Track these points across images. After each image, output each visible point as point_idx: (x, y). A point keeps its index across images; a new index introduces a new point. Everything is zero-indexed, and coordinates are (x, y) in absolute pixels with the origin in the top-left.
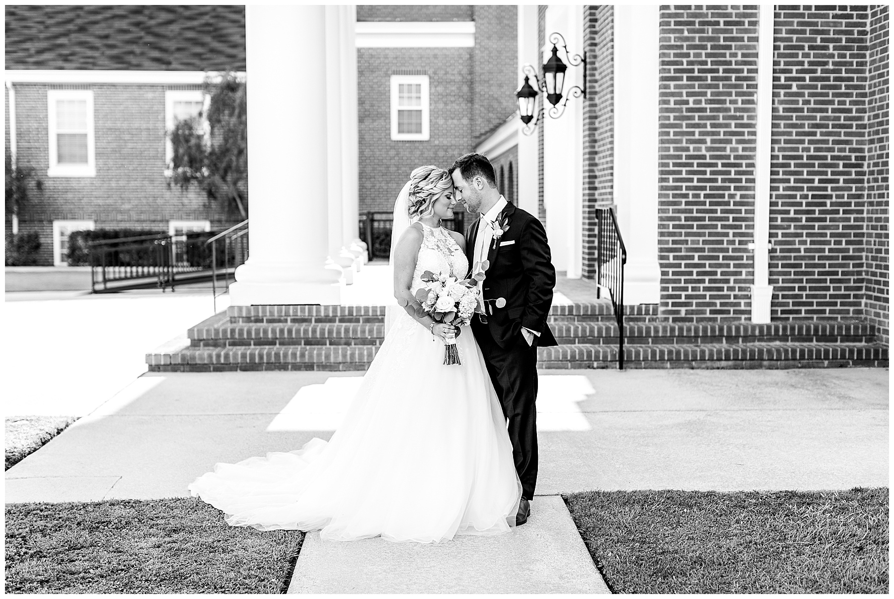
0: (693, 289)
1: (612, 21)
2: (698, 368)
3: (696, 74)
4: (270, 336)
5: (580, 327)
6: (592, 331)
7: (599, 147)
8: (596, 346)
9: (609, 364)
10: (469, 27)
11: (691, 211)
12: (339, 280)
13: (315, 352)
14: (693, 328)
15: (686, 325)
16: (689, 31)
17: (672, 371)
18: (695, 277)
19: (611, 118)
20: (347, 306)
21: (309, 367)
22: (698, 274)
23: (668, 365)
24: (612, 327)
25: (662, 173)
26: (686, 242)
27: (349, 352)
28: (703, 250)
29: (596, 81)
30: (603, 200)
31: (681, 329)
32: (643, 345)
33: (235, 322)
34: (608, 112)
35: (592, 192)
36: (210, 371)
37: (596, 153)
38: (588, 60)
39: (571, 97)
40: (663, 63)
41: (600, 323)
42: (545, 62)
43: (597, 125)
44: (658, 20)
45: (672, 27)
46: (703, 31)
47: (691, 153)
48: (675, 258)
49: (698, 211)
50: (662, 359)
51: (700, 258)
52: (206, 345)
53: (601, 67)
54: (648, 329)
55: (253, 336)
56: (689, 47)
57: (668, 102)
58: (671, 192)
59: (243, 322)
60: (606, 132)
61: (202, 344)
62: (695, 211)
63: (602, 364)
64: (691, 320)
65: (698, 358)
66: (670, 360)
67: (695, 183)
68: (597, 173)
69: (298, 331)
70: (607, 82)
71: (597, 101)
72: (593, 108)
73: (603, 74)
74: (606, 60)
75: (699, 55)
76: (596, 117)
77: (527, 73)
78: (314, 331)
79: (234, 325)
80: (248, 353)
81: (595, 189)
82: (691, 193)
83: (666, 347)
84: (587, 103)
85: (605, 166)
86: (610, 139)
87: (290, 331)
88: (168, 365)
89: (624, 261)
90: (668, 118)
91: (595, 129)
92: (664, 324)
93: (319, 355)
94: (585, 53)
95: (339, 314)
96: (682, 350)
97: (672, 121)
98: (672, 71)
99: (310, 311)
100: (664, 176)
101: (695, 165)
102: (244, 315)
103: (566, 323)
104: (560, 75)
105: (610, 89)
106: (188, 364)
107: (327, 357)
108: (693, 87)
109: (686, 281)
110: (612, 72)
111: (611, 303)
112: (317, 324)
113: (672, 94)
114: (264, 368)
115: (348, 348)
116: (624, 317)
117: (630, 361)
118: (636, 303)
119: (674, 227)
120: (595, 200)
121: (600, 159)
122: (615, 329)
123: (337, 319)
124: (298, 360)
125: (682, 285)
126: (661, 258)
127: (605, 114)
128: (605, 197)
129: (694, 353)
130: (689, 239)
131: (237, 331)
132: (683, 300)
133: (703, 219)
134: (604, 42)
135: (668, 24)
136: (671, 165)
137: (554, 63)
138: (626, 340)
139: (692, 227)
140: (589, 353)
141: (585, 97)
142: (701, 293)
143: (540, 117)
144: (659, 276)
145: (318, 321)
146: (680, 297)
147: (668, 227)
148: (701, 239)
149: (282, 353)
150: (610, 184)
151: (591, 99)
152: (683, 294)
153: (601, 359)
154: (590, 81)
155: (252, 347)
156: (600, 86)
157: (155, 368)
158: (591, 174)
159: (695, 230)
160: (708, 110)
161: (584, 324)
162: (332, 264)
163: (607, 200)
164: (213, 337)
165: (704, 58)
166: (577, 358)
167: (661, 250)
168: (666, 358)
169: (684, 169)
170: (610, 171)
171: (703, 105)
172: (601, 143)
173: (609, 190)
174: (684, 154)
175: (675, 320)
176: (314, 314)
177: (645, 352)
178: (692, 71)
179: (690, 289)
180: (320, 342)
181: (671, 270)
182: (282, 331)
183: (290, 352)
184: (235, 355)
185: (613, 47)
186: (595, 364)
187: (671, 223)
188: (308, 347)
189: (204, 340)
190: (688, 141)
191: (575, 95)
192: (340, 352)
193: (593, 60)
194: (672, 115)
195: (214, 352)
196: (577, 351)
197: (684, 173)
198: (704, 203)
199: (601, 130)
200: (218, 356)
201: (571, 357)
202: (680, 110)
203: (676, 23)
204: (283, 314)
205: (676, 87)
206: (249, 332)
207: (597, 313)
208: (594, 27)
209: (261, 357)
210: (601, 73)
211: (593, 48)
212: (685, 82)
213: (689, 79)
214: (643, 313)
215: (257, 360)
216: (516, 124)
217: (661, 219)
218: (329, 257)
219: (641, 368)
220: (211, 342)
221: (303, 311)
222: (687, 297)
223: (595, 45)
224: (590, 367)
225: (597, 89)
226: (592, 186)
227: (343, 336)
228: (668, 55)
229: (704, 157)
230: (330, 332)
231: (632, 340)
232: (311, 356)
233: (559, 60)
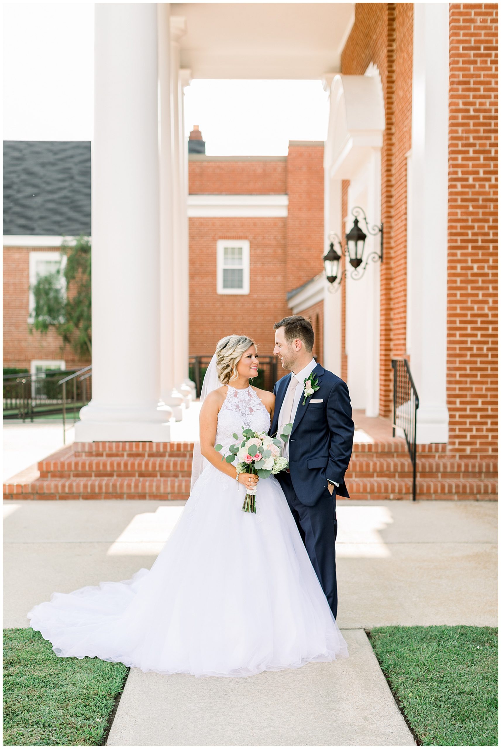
0: (478, 430)
1: (406, 197)
2: (482, 500)
3: (480, 244)
4: (109, 468)
5: (378, 464)
6: (388, 466)
7: (394, 304)
8: (392, 480)
9: (403, 496)
10: (283, 200)
11: (475, 362)
12: (170, 420)
13: (147, 484)
14: (477, 465)
15: (471, 462)
16: (474, 207)
17: (459, 503)
18: (478, 419)
19: (405, 279)
20: (176, 443)
21: (142, 497)
22: (482, 417)
23: (456, 497)
24: (406, 463)
25: (449, 329)
26: (471, 389)
27: (177, 484)
28: (485, 396)
29: (391, 248)
30: (397, 350)
31: (467, 466)
32: (434, 480)
33: (79, 456)
34: (402, 275)
35: (387, 342)
36: (56, 499)
37: (391, 309)
38: (385, 230)
39: (370, 261)
40: (451, 234)
41: (396, 459)
42: (348, 231)
43: (392, 285)
44: (446, 197)
45: (459, 203)
46: (485, 207)
47: (476, 312)
48: (462, 403)
49: (482, 362)
50: (450, 492)
51: (483, 403)
52: (54, 476)
53: (396, 236)
54: (438, 466)
55: (94, 468)
56: (474, 221)
57: (455, 268)
58: (457, 346)
59: (86, 456)
60: (400, 292)
61: (49, 475)
62: (479, 363)
63: (397, 496)
64: (475, 457)
65: (482, 491)
66: (457, 493)
67: (479, 338)
68: (392, 327)
69: (133, 465)
70: (401, 249)
71: (392, 265)
72: (389, 271)
73: (398, 242)
74: (400, 230)
75: (483, 228)
76: (391, 279)
77: (332, 240)
78: (147, 465)
79: (78, 459)
80: (89, 483)
81: (390, 340)
82: (475, 346)
83: (453, 482)
84: (384, 267)
85: (399, 321)
86: (403, 298)
87: (126, 465)
88: (20, 494)
89: (417, 407)
90: (455, 282)
91: (391, 289)
92: (452, 460)
93: (151, 486)
94: (382, 224)
95: (169, 449)
96: (468, 485)
97: (459, 284)
98: (459, 241)
99: (144, 447)
100: (452, 332)
101: (479, 322)
102: (87, 449)
103: (366, 459)
104: (360, 243)
105: (403, 255)
106: (37, 493)
107: (158, 487)
108: (477, 255)
109: (471, 423)
110: (406, 241)
111: (405, 441)
112: (149, 458)
113: (459, 261)
114: (103, 497)
115: (176, 480)
116: (417, 454)
117: (422, 493)
118: (427, 442)
119: (461, 376)
120: (390, 350)
121: (395, 314)
122: (409, 465)
123: (167, 454)
124: (133, 490)
125: (468, 426)
126: (449, 403)
127: (400, 276)
128: (399, 347)
129: (479, 487)
130: (474, 386)
131: (80, 464)
132: (468, 439)
133: (486, 369)
134: (399, 215)
135: (456, 200)
136: (458, 322)
137: (355, 233)
138: (418, 475)
139: (476, 376)
140: (386, 486)
141: (382, 261)
142: (484, 433)
143: (343, 277)
144: (447, 419)
145: (151, 455)
146: (465, 437)
147: (455, 376)
148: (484, 387)
149: (118, 484)
150: (402, 336)
151: (388, 263)
152: (468, 434)
153: (397, 490)
154: (387, 248)
155: (93, 478)
156: (395, 252)
157: (9, 496)
158: (388, 327)
159: (479, 379)
160: (490, 275)
161: (382, 460)
162: (163, 407)
163: (401, 350)
164: (59, 469)
165: (486, 230)
166: (376, 490)
167: (449, 396)
168: (454, 490)
169: (469, 326)
170: (402, 326)
171: (486, 271)
172: (396, 301)
173: (402, 342)
174: (469, 313)
175: (461, 457)
176: (147, 449)
177: (436, 486)
178: (476, 241)
179: (474, 430)
180: (152, 475)
181: (457, 414)
182: (119, 465)
183: (125, 483)
184: (78, 485)
185: (406, 219)
186: (392, 496)
187: (458, 373)
188: (141, 479)
189: (51, 472)
190: (473, 302)
191: (374, 259)
192: (169, 483)
193: (388, 230)
194: (458, 279)
195: (60, 482)
196: (376, 485)
197: (469, 329)
198: (487, 356)
199: (396, 290)
200: (63, 486)
201: (371, 490)
202: (466, 275)
203: (463, 200)
204: (121, 449)
205: (462, 255)
206: (91, 465)
207: (393, 450)
208: (390, 202)
209: (100, 487)
210: (395, 242)
211: (389, 220)
212: (470, 250)
213: (473, 248)
214: (434, 450)
215: (97, 490)
216: (322, 282)
217: (449, 369)
218: (161, 400)
219: (432, 500)
220: (57, 473)
221: (137, 447)
222: (472, 437)
223: (391, 217)
224: (387, 498)
225: (393, 255)
226: (388, 337)
227: (171, 468)
228: (455, 228)
229: (486, 315)
230: (161, 466)
231: (424, 474)
232: (144, 487)
233: (359, 230)
